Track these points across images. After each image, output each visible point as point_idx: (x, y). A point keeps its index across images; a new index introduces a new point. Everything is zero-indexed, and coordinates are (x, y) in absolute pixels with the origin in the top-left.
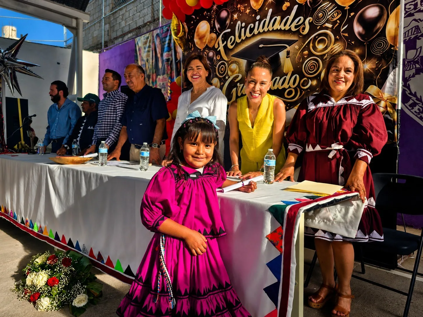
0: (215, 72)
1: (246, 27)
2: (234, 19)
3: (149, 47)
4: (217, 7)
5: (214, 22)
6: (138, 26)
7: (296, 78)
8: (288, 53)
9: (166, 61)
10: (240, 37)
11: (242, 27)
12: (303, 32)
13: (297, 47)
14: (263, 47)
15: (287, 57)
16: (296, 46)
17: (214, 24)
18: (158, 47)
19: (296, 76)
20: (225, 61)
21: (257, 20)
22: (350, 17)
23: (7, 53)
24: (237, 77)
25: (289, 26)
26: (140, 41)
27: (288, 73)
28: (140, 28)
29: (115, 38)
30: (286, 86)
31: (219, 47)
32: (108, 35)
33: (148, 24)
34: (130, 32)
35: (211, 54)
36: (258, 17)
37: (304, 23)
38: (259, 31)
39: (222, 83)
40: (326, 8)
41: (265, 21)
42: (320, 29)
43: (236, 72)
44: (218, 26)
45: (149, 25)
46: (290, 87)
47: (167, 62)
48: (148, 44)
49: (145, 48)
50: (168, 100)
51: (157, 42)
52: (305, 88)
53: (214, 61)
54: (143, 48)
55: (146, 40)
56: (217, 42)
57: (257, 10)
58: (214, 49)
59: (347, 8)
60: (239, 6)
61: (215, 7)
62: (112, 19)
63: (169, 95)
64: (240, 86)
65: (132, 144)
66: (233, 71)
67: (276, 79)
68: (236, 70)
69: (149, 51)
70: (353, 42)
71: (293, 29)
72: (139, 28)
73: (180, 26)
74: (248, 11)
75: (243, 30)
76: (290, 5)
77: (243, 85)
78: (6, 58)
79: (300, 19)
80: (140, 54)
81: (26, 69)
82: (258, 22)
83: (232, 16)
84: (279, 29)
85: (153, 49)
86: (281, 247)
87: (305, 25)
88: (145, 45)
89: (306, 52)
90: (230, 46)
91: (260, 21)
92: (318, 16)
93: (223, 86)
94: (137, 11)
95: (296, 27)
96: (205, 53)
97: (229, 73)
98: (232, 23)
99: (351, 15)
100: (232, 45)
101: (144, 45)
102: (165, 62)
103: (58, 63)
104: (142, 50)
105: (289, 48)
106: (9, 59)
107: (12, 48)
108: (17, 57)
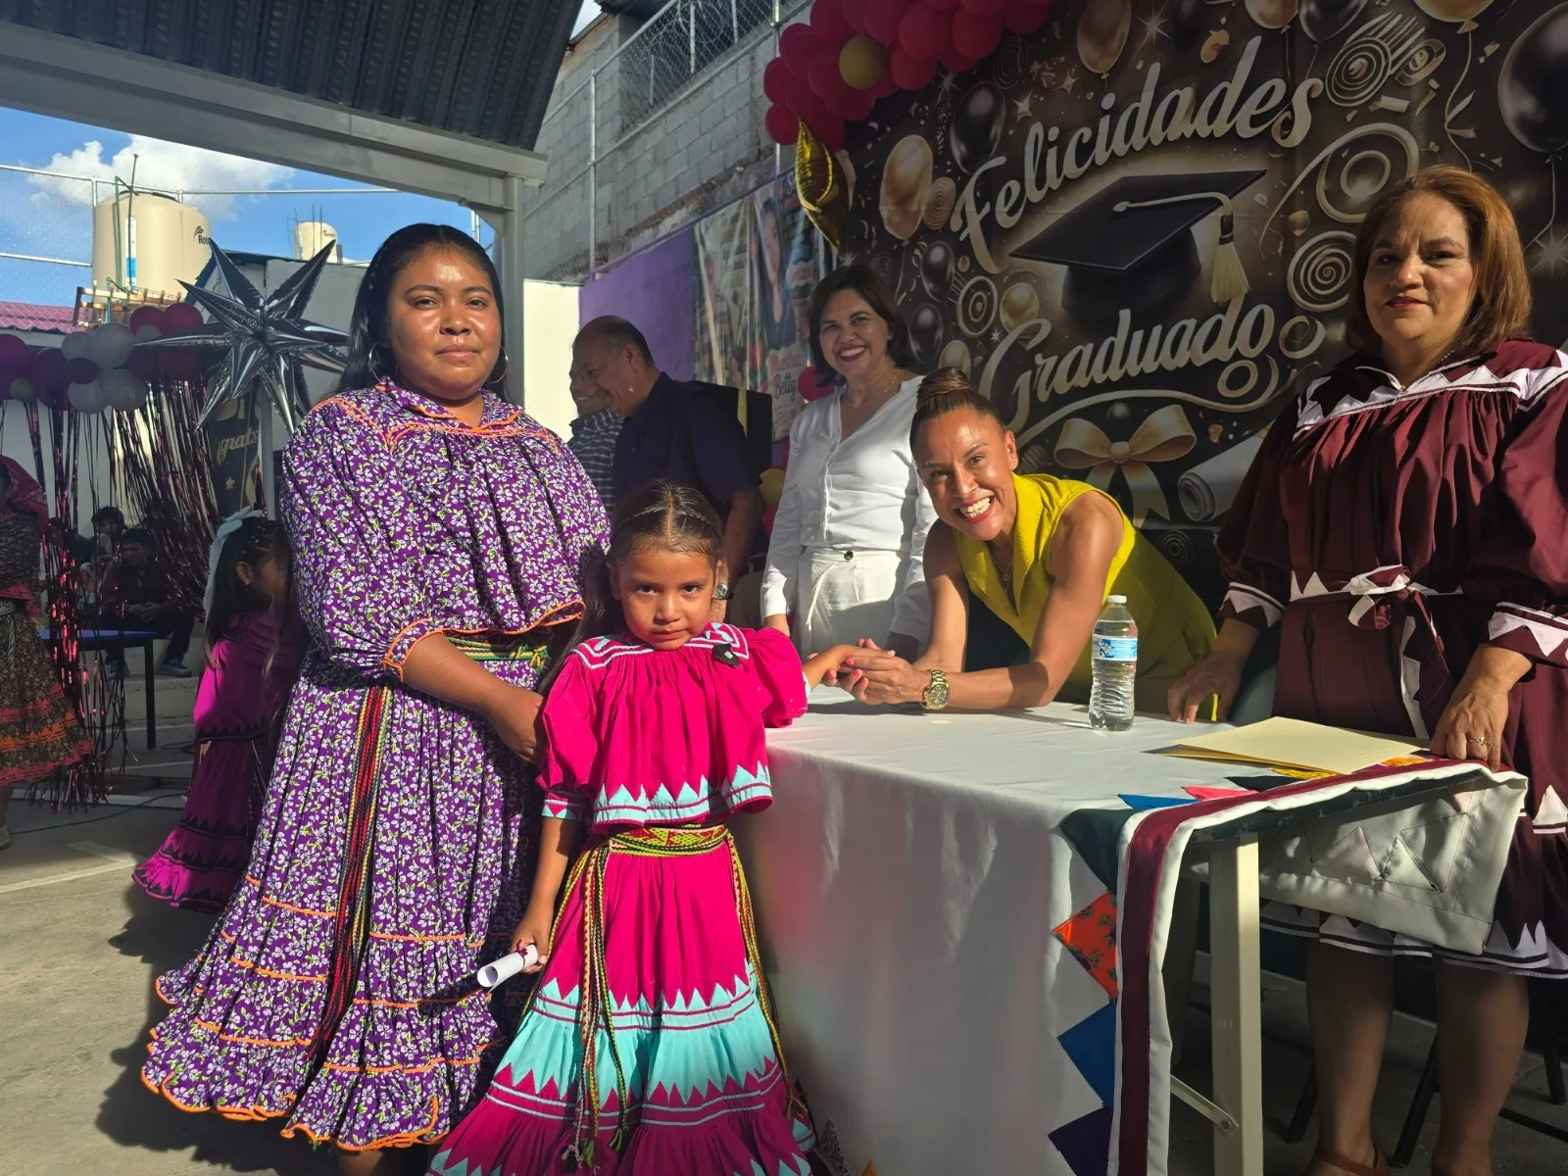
0: (955, 319)
1: (1061, 144)
2: (1019, 119)
3: (741, 249)
4: (955, 81)
5: (947, 136)
6: (704, 181)
7: (1260, 318)
8: (1227, 225)
9: (796, 293)
10: (1040, 182)
11: (1048, 144)
12: (1284, 137)
13: (1261, 198)
14: (1128, 208)
15: (1223, 241)
16: (1259, 194)
17: (947, 143)
18: (768, 246)
19: (1262, 312)
20: (989, 275)
21: (1105, 112)
22: (1482, 60)
23: (276, 307)
24: (1035, 330)
25: (1229, 121)
26: (711, 231)
27: (1229, 301)
28: (713, 187)
29: (630, 230)
30: (1221, 351)
31: (965, 225)
32: (609, 222)
33: (739, 169)
34: (680, 204)
35: (937, 254)
36: (1108, 101)
37: (1287, 102)
38: (1113, 153)
39: (980, 358)
40: (1381, 34)
41: (1135, 113)
42: (1358, 122)
43: (1029, 311)
44: (959, 149)
45: (740, 173)
46: (1237, 356)
47: (801, 300)
48: (736, 243)
49: (726, 256)
51: (767, 229)
52: (1300, 354)
53: (947, 279)
54: (720, 255)
55: (728, 227)
56: (958, 209)
57: (1102, 74)
58: (946, 234)
59: (1468, 27)
60: (1036, 67)
61: (947, 82)
62: (622, 165)
64: (1044, 365)
66: (1017, 313)
67: (1184, 328)
68: (1029, 304)
69: (739, 265)
70: (1497, 161)
71: (1246, 131)
72: (709, 187)
73: (827, 163)
74: (1069, 81)
75: (1052, 152)
76: (1230, 41)
77: (1054, 358)
78: (273, 323)
79: (1272, 90)
80: (710, 277)
81: (332, 354)
82: (1108, 117)
83: (1012, 109)
84: (1188, 136)
85: (754, 257)
86: (1113, 974)
87: (1291, 109)
88: (726, 245)
89: (1300, 215)
90: (1004, 220)
91: (1115, 113)
92: (1347, 72)
93: (983, 369)
94: (700, 129)
95: (1255, 121)
96: (917, 252)
97: (1005, 318)
98: (1011, 132)
99: (1484, 54)
100: (1011, 213)
101: (722, 243)
102: (795, 298)
104: (718, 263)
105: (1228, 206)
106: (281, 326)
107: (290, 290)
108: (305, 316)
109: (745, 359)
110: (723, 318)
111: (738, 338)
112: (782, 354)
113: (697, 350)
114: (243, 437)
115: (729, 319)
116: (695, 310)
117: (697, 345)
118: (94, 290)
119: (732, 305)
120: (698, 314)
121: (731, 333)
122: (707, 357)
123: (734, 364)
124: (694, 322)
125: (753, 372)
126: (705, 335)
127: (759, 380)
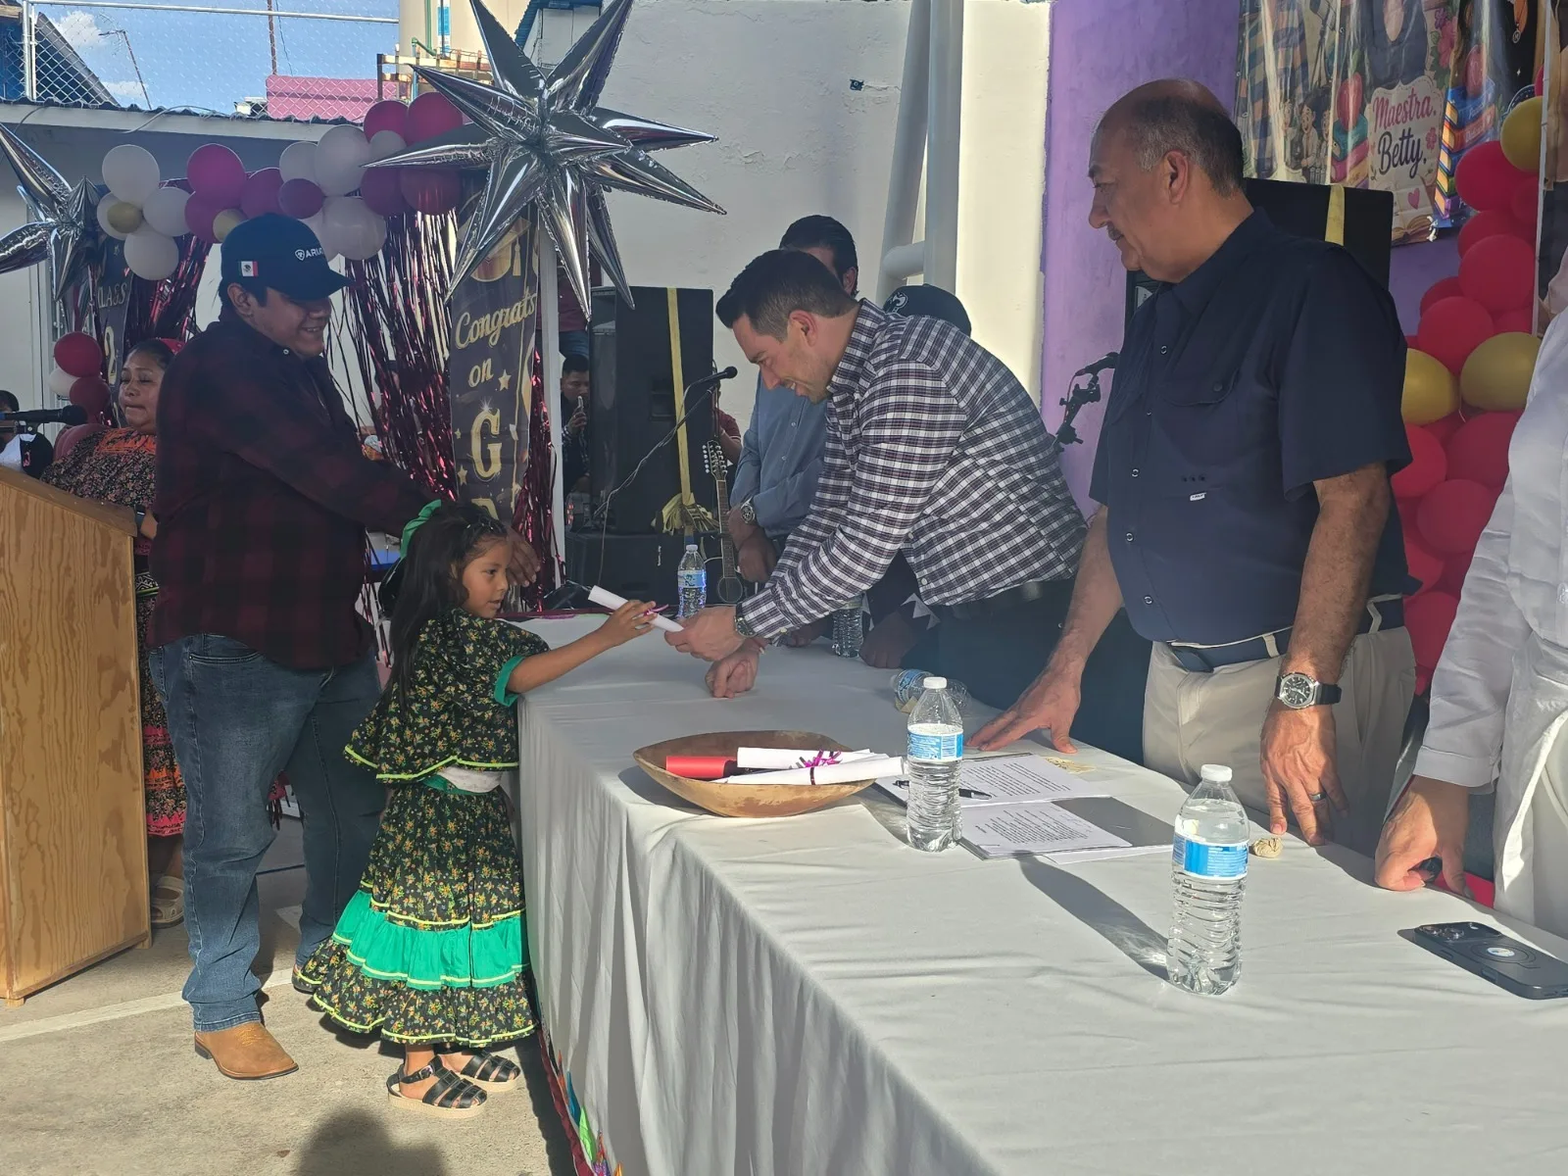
23: (561, 92)
50: (1431, 237)
63: (1442, 203)
65: (1157, 648)
78: (556, 119)
81: (643, 164)
103: (857, 85)
106: (567, 122)
107: (579, 60)
108: (603, 102)
109: (1327, 106)
110: (1291, 38)
111: (1316, 71)
112: (1396, 95)
113: (1242, 93)
114: (518, 304)
115: (1302, 37)
116: (1242, 27)
117: (1244, 83)
118: (397, 57)
119: (1308, 13)
120: (1247, 35)
121: (1305, 64)
122: (1259, 105)
123: (1308, 115)
124: (1240, 49)
125: (1341, 129)
126: (1258, 68)
127: (1350, 142)
